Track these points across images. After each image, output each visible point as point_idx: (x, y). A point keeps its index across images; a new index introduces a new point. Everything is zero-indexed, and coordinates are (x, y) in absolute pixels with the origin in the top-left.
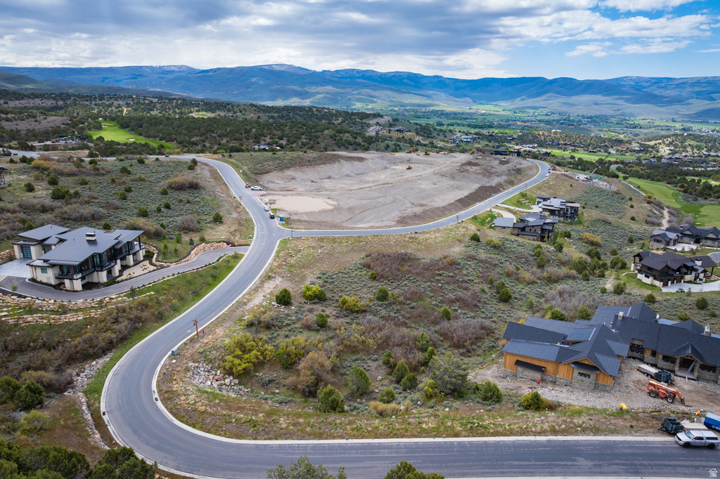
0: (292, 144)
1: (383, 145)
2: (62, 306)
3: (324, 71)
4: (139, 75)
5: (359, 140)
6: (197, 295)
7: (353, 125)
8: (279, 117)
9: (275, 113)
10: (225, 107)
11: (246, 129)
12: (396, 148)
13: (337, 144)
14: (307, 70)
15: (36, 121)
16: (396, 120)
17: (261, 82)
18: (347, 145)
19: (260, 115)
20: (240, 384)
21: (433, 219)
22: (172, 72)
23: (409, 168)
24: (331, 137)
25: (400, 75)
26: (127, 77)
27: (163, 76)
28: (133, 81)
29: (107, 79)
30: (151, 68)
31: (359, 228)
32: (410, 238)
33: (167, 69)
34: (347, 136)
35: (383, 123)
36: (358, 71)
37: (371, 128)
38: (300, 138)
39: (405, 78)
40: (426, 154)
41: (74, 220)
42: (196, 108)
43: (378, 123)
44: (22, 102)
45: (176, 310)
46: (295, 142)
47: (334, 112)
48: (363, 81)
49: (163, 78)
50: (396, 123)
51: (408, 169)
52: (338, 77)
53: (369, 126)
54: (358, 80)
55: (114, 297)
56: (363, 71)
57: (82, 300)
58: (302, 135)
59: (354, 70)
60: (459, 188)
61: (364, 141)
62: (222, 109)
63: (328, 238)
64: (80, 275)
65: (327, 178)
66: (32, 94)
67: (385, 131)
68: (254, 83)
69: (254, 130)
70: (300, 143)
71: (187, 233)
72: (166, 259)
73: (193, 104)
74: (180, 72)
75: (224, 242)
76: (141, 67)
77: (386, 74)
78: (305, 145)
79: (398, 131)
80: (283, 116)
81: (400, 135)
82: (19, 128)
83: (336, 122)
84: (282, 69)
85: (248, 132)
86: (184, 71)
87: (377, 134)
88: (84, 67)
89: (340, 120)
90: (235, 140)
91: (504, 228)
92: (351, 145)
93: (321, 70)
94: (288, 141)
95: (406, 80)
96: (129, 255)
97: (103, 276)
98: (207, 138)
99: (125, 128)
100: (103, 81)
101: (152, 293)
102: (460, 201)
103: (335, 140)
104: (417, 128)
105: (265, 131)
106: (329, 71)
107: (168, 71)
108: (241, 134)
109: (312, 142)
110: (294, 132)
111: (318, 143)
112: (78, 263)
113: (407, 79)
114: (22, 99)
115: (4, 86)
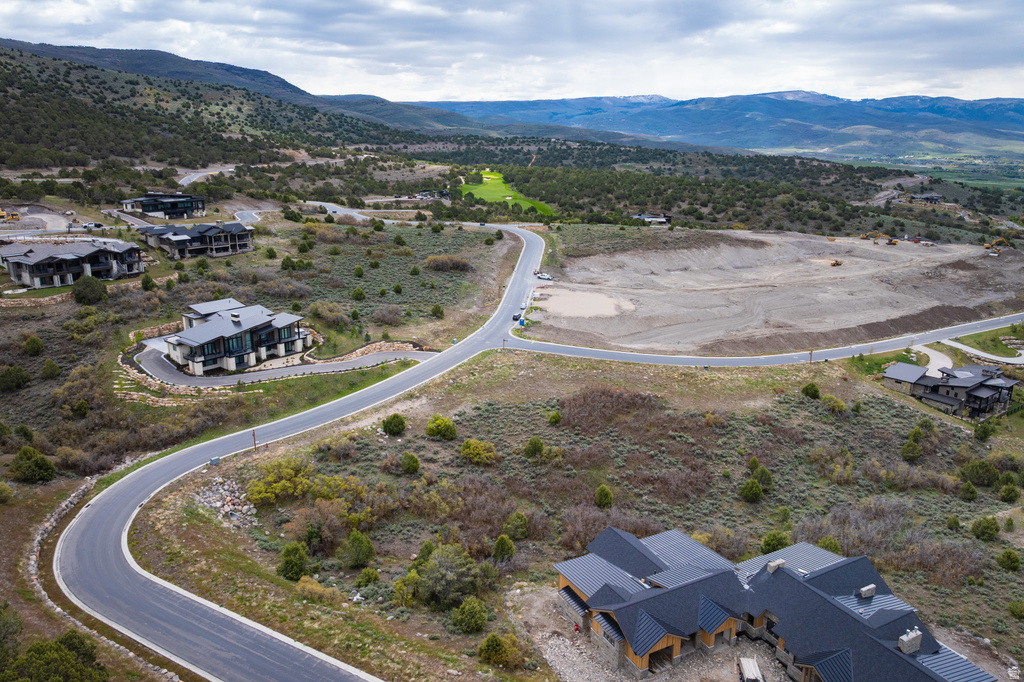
0: (718, 213)
1: (871, 222)
2: (162, 389)
3: (865, 101)
4: (596, 110)
5: (833, 213)
6: (313, 402)
7: (851, 188)
8: (738, 171)
9: (735, 165)
10: (665, 155)
11: (659, 189)
12: (894, 230)
13: (788, 217)
14: (837, 99)
15: (411, 171)
16: (938, 181)
17: (759, 119)
18: (805, 219)
19: (710, 168)
20: (256, 515)
21: (782, 350)
22: (639, 104)
23: (837, 264)
24: (784, 206)
25: (1001, 105)
26: (581, 112)
27: (625, 110)
28: (587, 117)
29: (556, 114)
30: (613, 99)
31: (621, 348)
32: (681, 374)
33: (634, 100)
34: (814, 206)
35: (911, 185)
36: (923, 100)
37: (882, 194)
38: (734, 206)
39: (1010, 110)
40: (890, 243)
41: (273, 295)
42: (624, 157)
43: (899, 185)
44: (424, 146)
45: (273, 415)
46: (724, 211)
47: (828, 165)
48: (930, 115)
49: (625, 113)
50: (934, 186)
51: (834, 265)
52: (887, 110)
53: (879, 189)
54: (921, 114)
55: (217, 388)
56: (932, 99)
57: (184, 386)
58: (738, 200)
59: (917, 97)
60: (893, 305)
61: (840, 215)
62: (658, 159)
63: (551, 357)
64: (202, 359)
65: (681, 270)
66: (438, 137)
67: (903, 200)
68: (747, 120)
69: (670, 191)
70: (730, 213)
71: (380, 326)
72: (320, 354)
73: (621, 152)
74: (650, 104)
75: (411, 343)
76: (600, 98)
77: (975, 103)
78: (737, 216)
79: (927, 199)
80: (745, 171)
81: (929, 207)
82: (389, 178)
83: (823, 182)
84: (796, 98)
85: (659, 193)
86: (655, 104)
87: (888, 202)
88: (532, 100)
89: (832, 178)
90: (637, 204)
91: (898, 382)
92: (815, 219)
93: (859, 99)
94: (714, 208)
95: (1011, 113)
96: (280, 343)
97: (231, 363)
98: (599, 200)
99: (509, 182)
100: (551, 117)
101: (261, 391)
102: (868, 327)
103: (788, 210)
104: (973, 197)
105: (686, 193)
106: (873, 100)
107: (635, 104)
108: (649, 196)
109: (750, 212)
110: (729, 196)
111: (759, 214)
112: (196, 345)
113: (1015, 110)
114: (425, 142)
115: (430, 126)
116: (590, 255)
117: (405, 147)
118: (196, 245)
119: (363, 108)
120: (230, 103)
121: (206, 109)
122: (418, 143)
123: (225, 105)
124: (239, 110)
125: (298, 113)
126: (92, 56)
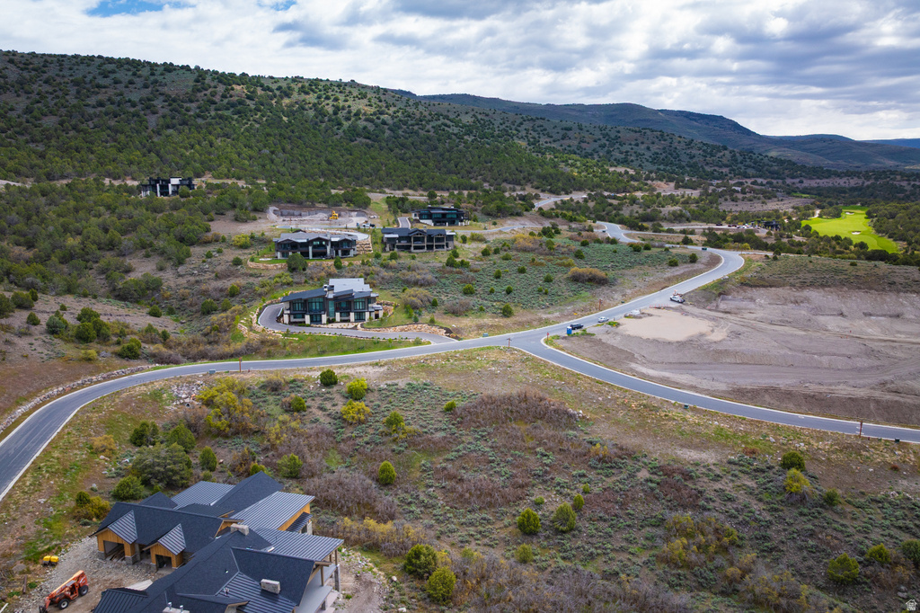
6: (321, 354)
72: (369, 324)
75: (445, 329)
115: (879, 163)
116: (771, 286)
117: (801, 182)
118: (404, 243)
119: (807, 146)
120: (642, 143)
121: (618, 148)
122: (818, 178)
123: (637, 145)
124: (648, 148)
125: (704, 151)
126: (580, 111)
